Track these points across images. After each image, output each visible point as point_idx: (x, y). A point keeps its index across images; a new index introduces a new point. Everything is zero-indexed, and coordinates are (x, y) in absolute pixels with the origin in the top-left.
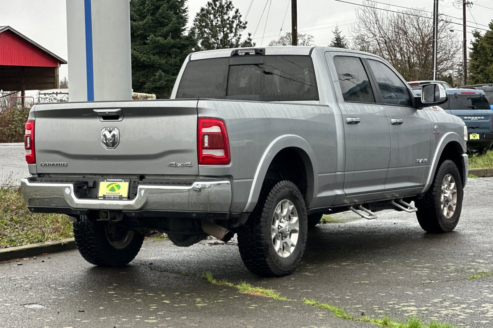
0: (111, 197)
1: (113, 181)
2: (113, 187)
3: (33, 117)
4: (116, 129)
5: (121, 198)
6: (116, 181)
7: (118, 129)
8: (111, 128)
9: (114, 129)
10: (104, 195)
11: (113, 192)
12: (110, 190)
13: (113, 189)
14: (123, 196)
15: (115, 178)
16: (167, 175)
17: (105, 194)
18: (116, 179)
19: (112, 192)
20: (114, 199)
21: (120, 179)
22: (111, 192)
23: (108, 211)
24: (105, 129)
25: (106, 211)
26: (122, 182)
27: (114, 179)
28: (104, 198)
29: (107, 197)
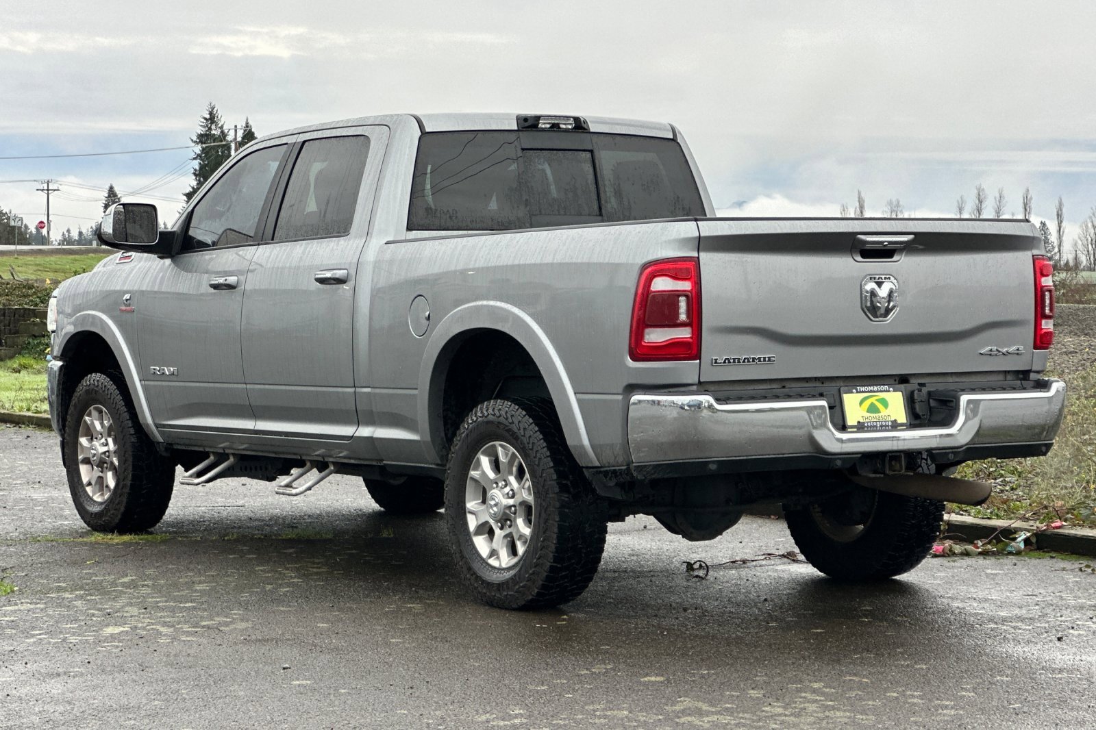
0: (876, 426)
1: (871, 391)
2: (872, 404)
3: (693, 250)
4: (892, 278)
5: (895, 426)
6: (877, 392)
7: (895, 279)
8: (883, 277)
9: (889, 278)
10: (859, 422)
11: (877, 415)
12: (868, 411)
13: (873, 409)
14: (899, 422)
15: (873, 385)
17: (861, 421)
18: (876, 385)
19: (874, 415)
20: (883, 428)
21: (884, 385)
22: (872, 415)
23: (902, 455)
24: (871, 278)
25: (898, 454)
26: (889, 391)
27: (870, 385)
28: (861, 427)
29: (868, 427)
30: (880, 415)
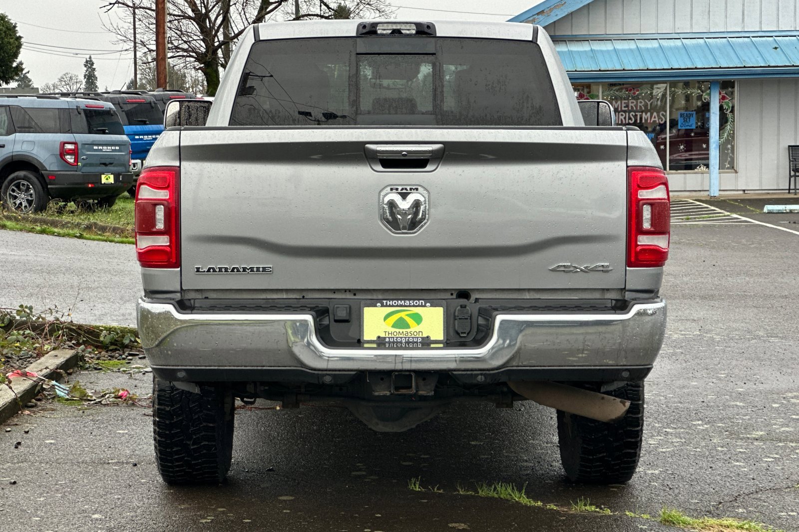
0: (401, 342)
1: (401, 306)
2: (401, 319)
3: (174, 159)
5: (426, 343)
6: (409, 306)
7: (426, 189)
8: (408, 188)
9: (417, 189)
10: (379, 337)
11: (404, 330)
12: (393, 326)
13: (400, 324)
14: (432, 339)
15: (405, 300)
16: (529, 290)
17: (383, 335)
18: (409, 300)
19: (401, 331)
20: (410, 344)
21: (419, 300)
22: (397, 330)
23: (413, 374)
25: (407, 373)
26: (425, 306)
27: (401, 300)
28: (381, 343)
29: (389, 343)
30: (408, 330)
